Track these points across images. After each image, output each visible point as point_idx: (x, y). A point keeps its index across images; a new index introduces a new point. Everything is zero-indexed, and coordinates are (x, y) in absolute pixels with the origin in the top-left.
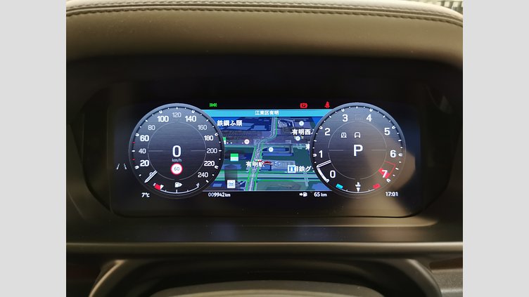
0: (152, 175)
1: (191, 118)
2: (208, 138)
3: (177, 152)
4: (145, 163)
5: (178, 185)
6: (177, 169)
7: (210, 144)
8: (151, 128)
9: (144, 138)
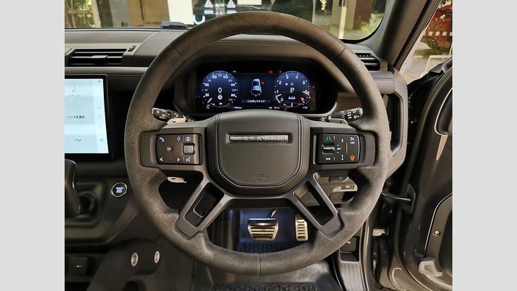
0: (210, 100)
1: (226, 77)
2: (233, 85)
3: (220, 90)
4: (207, 95)
5: (221, 104)
6: (220, 97)
7: (233, 87)
8: (209, 81)
9: (207, 85)
